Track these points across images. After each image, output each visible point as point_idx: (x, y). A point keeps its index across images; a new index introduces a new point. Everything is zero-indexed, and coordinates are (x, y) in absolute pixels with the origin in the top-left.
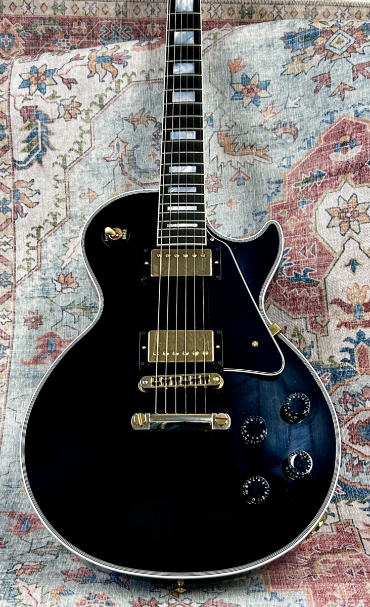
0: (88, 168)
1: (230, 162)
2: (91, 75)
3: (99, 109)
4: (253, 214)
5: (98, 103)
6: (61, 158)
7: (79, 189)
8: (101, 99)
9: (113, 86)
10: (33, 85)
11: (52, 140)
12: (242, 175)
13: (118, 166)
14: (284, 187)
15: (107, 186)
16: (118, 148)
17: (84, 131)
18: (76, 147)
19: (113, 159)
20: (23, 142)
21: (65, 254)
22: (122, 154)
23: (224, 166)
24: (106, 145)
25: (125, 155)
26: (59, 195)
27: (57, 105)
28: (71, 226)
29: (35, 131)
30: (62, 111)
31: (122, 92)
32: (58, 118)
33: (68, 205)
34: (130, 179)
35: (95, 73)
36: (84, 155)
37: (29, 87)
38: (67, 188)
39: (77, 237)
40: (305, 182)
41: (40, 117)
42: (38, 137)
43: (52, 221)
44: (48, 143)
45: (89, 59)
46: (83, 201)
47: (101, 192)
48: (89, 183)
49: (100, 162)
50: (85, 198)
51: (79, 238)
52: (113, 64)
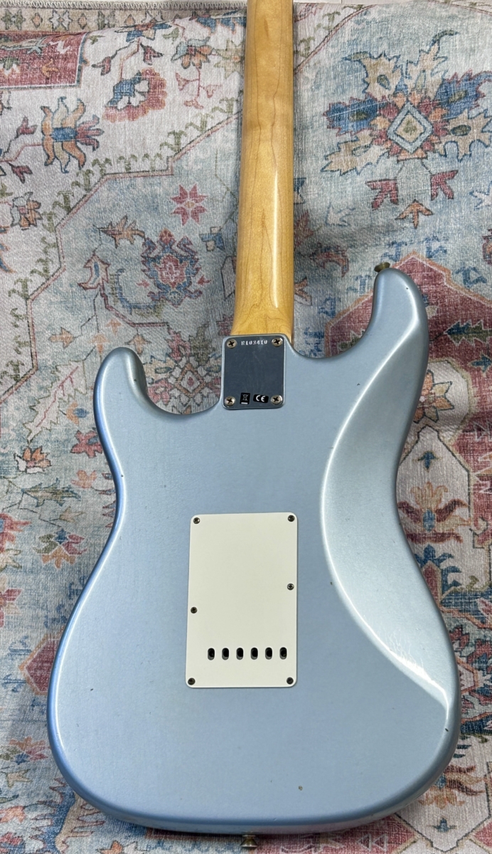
0: (59, 298)
2: (49, 161)
3: (66, 213)
5: (63, 204)
6: (19, 283)
7: (47, 329)
8: (66, 198)
9: (82, 181)
11: (6, 257)
13: (99, 297)
15: (87, 324)
16: (97, 271)
17: (49, 244)
18: (40, 268)
19: (91, 286)
21: (33, 421)
22: (103, 279)
24: (80, 266)
25: (107, 282)
26: (19, 336)
27: (9, 207)
28: (40, 380)
30: (17, 216)
31: (94, 190)
32: (12, 225)
33: (33, 350)
34: (117, 315)
35: (54, 159)
36: (52, 278)
38: (31, 326)
39: (49, 396)
43: (12, 373)
45: (42, 132)
46: (54, 345)
47: (79, 333)
48: (61, 319)
49: (74, 289)
50: (57, 341)
51: (52, 399)
52: (79, 145)
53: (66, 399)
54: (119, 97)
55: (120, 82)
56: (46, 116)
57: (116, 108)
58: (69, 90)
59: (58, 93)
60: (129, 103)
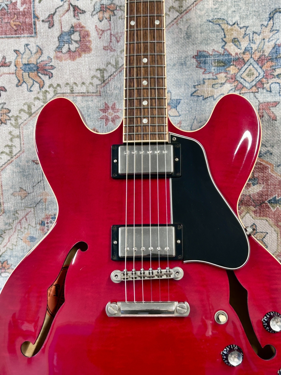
0: (19, 169)
2: (20, 84)
3: (28, 116)
5: (27, 111)
7: (11, 188)
8: (29, 107)
9: (41, 97)
15: (37, 185)
17: (14, 136)
18: (7, 150)
21: (1, 244)
28: (6, 219)
33: (2, 201)
35: (23, 83)
36: (14, 157)
38: (1, 186)
39: (11, 229)
45: (15, 66)
47: (32, 191)
48: (20, 182)
49: (29, 164)
52: (40, 75)
53: (23, 230)
54: (63, 44)
56: (18, 56)
57: (62, 52)
58: (30, 39)
59: (24, 41)
60: (69, 49)
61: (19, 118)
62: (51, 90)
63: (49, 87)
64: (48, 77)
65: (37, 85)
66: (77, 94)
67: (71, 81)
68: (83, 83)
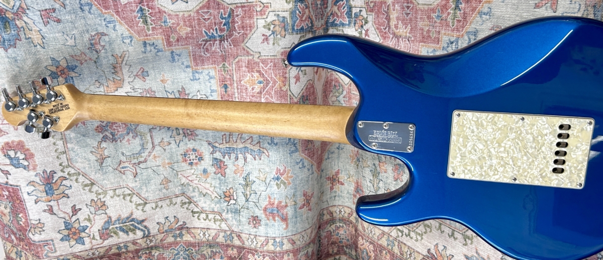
0: (144, 188)
1: (130, 83)
2: (66, 196)
3: (94, 186)
4: (173, 62)
5: (90, 187)
6: (138, 208)
7: (162, 191)
8: (86, 185)
9: (75, 177)
10: (81, 235)
11: (124, 215)
12: (139, 73)
13: (140, 166)
14: (150, 40)
15: (157, 172)
16: (125, 167)
17: (114, 194)
18: (128, 198)
19: (134, 171)
20: (128, 235)
21: (211, 195)
22: (130, 164)
23: (134, 87)
24: (124, 177)
25: (131, 161)
26: (167, 204)
27: (96, 216)
28: (190, 192)
29: (118, 229)
30: (101, 212)
31: (78, 171)
32: (106, 214)
33: (174, 196)
34: (149, 156)
35: (65, 194)
36: (133, 191)
37: (83, 238)
38: (161, 200)
40: (147, 23)
41: (107, 227)
42: (123, 226)
43: (187, 205)
44: (128, 218)
45: (50, 201)
46: (170, 187)
47: (162, 176)
48: (156, 185)
49: (138, 180)
50: (168, 186)
51: (199, 186)
52: (54, 181)
53: (198, 179)
54: (21, 165)
55: (12, 165)
56: (40, 200)
57: (28, 165)
58: (23, 191)
59: (25, 196)
60: (23, 159)
61: (98, 192)
62: (67, 170)
63: (64, 172)
64: (54, 175)
65: (64, 182)
66: (66, 149)
67: (55, 154)
68: (54, 144)
